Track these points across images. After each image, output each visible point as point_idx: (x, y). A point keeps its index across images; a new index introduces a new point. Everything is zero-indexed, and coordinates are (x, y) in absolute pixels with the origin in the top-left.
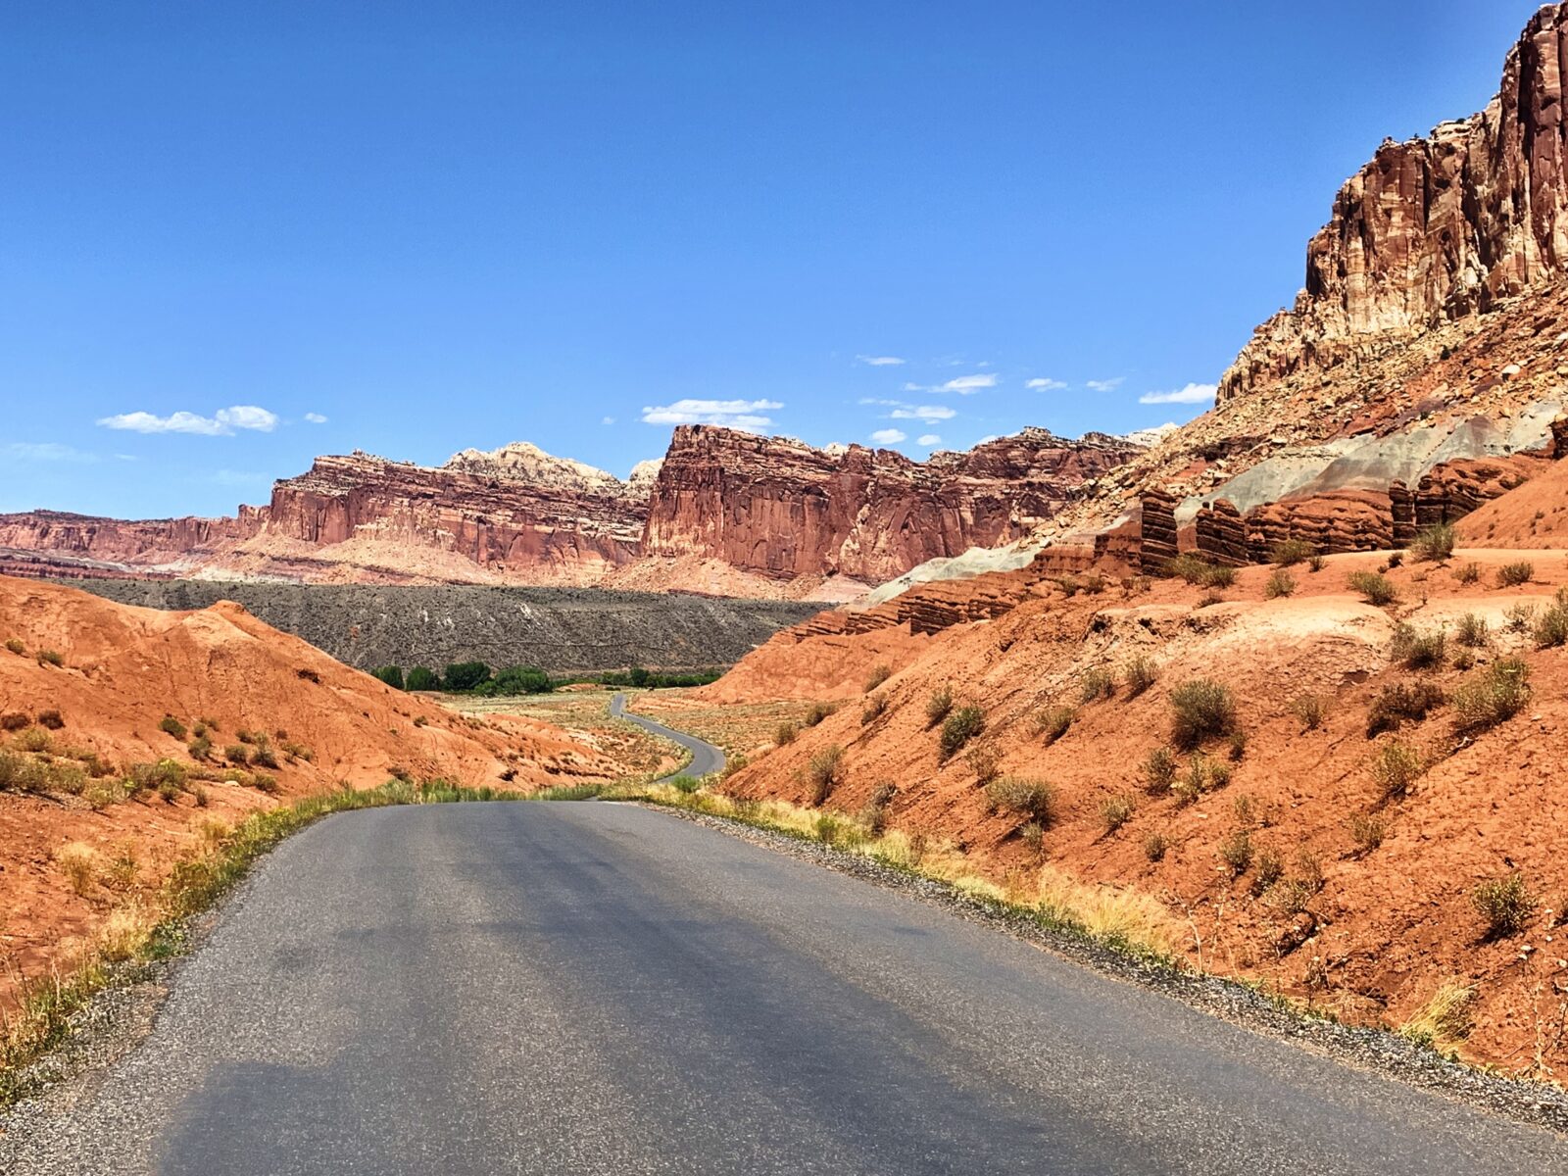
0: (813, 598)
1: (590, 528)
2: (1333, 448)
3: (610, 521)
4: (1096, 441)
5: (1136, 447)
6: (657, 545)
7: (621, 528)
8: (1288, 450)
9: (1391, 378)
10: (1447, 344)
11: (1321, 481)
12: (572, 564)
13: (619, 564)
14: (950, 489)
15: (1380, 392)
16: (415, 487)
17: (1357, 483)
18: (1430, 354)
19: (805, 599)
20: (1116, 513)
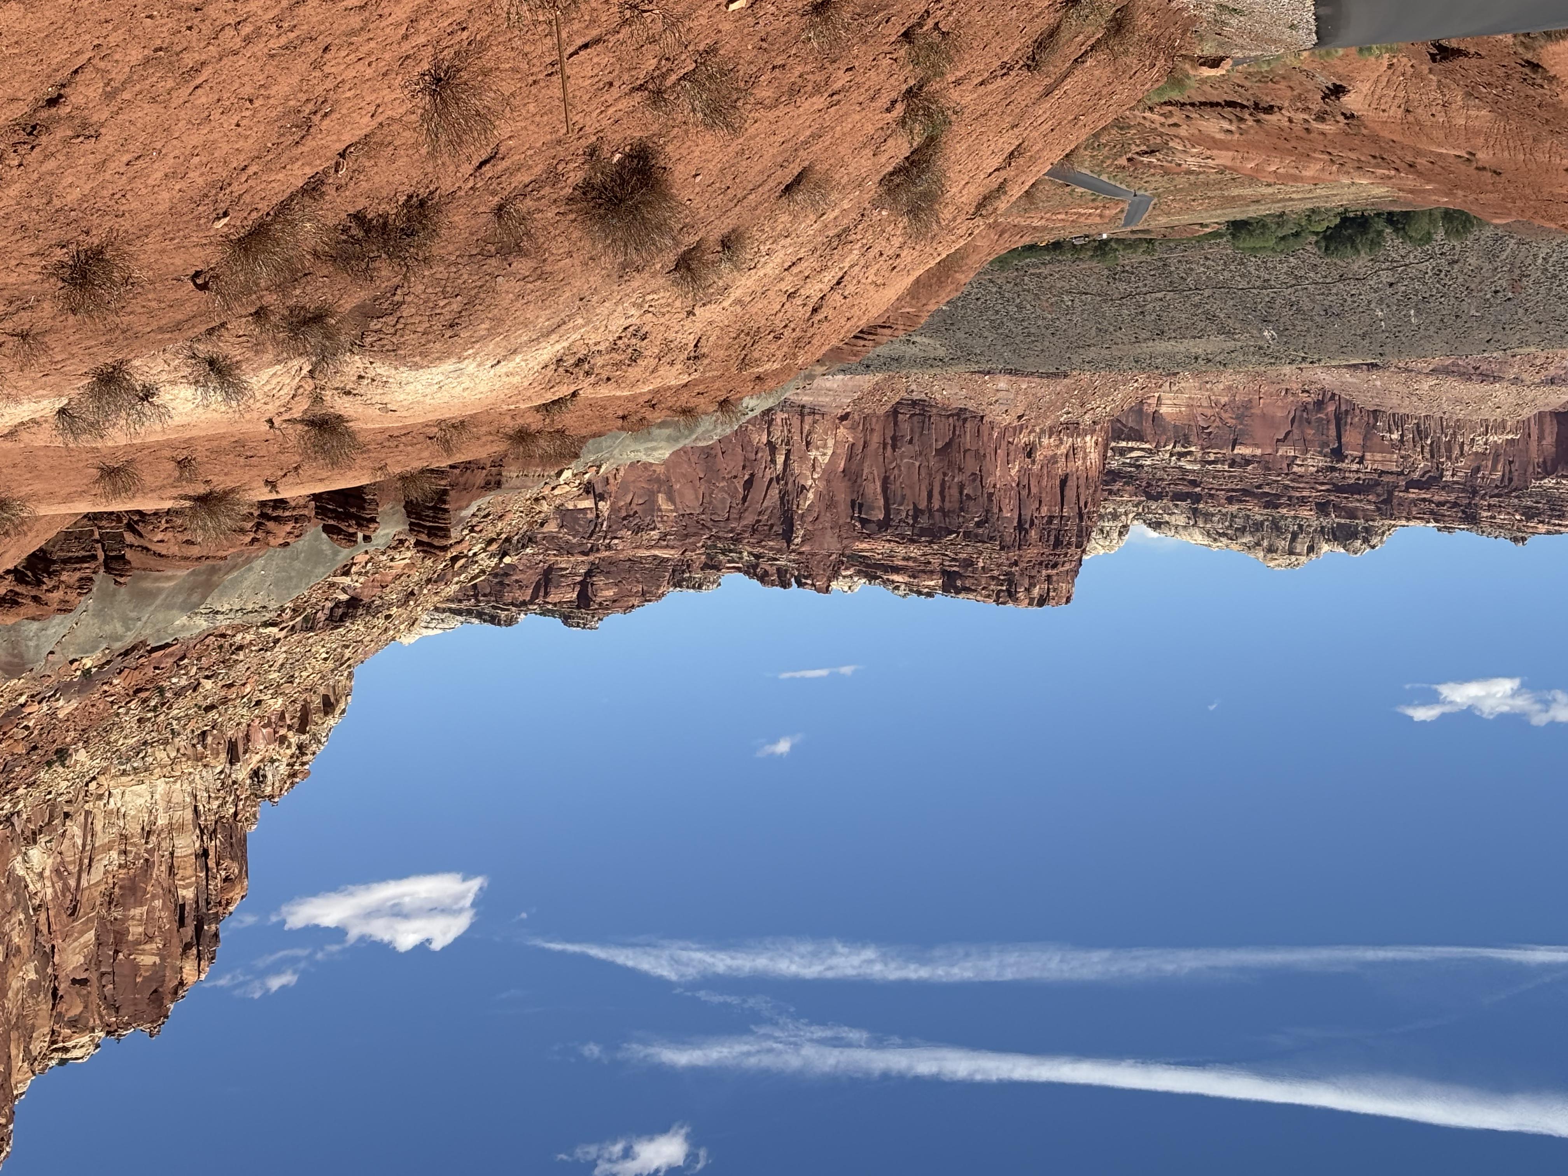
0: (867, 381)
1: (1181, 455)
2: (202, 624)
3: (1152, 466)
4: (503, 615)
5: (451, 610)
6: (1088, 438)
7: (1138, 458)
8: (259, 619)
9: (129, 721)
10: (61, 770)
11: (215, 578)
12: (1205, 404)
13: (1138, 410)
14: (692, 540)
15: (144, 701)
16: (1436, 498)
17: (169, 579)
18: (82, 756)
19: (879, 376)
20: (475, 520)
